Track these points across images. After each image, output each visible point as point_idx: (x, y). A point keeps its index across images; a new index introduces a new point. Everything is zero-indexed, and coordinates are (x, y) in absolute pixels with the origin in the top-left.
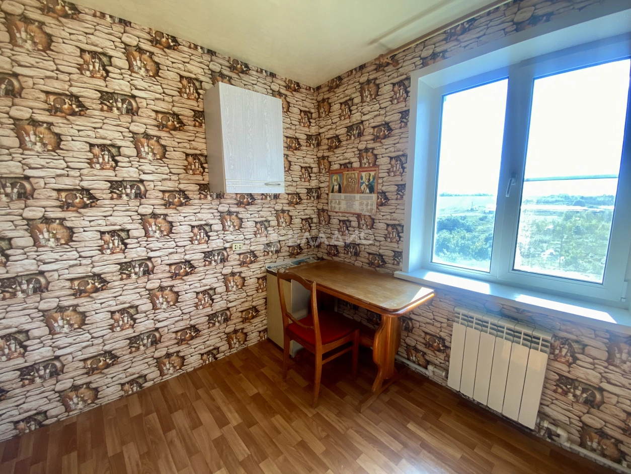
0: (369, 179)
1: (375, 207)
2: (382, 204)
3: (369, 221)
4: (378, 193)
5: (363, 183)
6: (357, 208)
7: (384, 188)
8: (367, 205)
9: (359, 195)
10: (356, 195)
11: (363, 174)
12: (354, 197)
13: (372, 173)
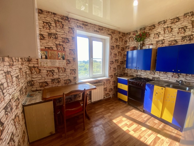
0: (62, 55)
1: (65, 64)
2: (68, 64)
3: (63, 70)
4: (67, 60)
5: (59, 56)
6: (57, 65)
7: (68, 59)
8: (62, 64)
9: (58, 60)
10: (57, 60)
11: (59, 53)
12: (56, 61)
13: (63, 53)
